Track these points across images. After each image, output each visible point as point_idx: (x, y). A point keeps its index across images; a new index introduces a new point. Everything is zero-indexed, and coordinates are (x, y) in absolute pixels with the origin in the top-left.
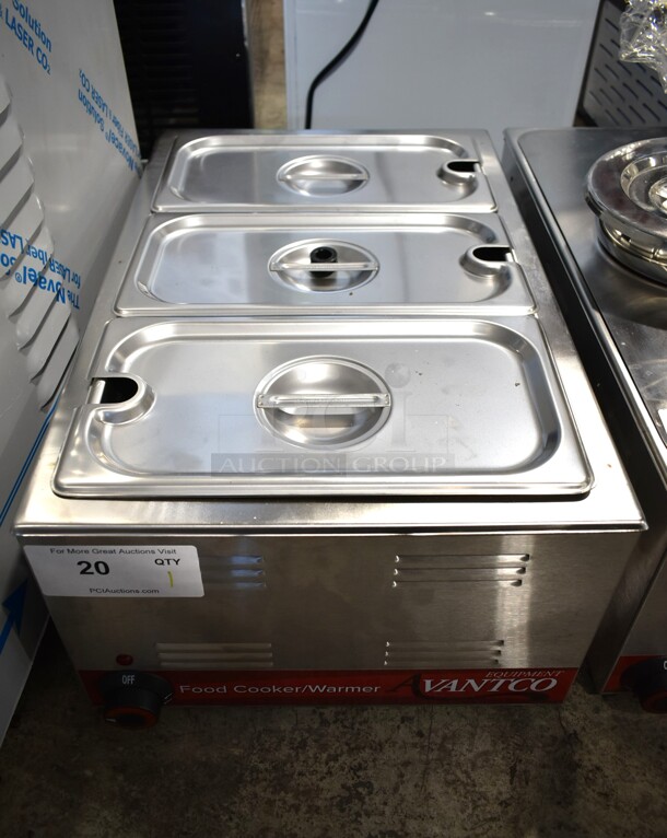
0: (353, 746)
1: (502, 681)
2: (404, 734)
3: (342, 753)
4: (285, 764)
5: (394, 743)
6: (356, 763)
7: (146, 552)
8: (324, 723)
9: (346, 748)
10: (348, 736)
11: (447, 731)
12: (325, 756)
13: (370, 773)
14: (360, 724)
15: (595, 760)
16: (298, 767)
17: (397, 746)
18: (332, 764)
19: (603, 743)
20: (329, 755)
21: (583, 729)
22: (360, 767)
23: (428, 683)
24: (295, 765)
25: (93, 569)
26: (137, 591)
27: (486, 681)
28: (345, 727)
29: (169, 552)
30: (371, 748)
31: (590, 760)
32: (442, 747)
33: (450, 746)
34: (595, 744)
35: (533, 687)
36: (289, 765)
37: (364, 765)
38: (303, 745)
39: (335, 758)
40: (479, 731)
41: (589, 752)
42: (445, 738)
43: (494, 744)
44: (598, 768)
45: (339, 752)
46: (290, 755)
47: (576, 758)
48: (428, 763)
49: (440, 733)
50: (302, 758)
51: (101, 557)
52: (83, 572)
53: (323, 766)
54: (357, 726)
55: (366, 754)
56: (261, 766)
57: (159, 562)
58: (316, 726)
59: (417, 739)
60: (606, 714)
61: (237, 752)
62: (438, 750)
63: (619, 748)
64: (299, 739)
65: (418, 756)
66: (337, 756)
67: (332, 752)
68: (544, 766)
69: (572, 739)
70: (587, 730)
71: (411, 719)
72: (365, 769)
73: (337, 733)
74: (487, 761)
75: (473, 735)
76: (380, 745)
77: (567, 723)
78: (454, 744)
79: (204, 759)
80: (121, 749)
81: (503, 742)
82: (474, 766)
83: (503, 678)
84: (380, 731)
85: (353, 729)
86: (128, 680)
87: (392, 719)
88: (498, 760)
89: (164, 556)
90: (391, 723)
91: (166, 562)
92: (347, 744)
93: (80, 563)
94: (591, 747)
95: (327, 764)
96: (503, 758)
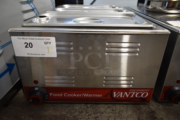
0: (95, 112)
1: (134, 93)
2: (108, 110)
3: (92, 114)
4: (77, 116)
5: (106, 112)
6: (96, 116)
7: (42, 39)
8: (87, 107)
9: (93, 113)
10: (94, 110)
11: (120, 110)
12: (87, 115)
13: (100, 119)
14: (97, 108)
15: (161, 116)
16: (80, 117)
17: (107, 113)
18: (89, 116)
19: (162, 113)
20: (89, 114)
21: (156, 110)
22: (97, 117)
23: (115, 93)
24: (79, 116)
25: (28, 46)
26: (40, 55)
27: (130, 93)
28: (93, 108)
29: (48, 39)
30: (100, 113)
31: (159, 117)
32: (119, 113)
33: (121, 113)
34: (160, 113)
35: (142, 96)
36: (78, 116)
37: (98, 117)
38: (82, 112)
39: (90, 115)
40: (128, 110)
41: (159, 115)
42: (119, 111)
43: (133, 113)
44: (162, 119)
45: (91, 114)
46: (78, 114)
47: (155, 116)
48: (115, 116)
49: (118, 110)
50: (81, 115)
51: (31, 41)
52: (26, 47)
53: (87, 117)
54: (96, 108)
55: (99, 114)
56: (70, 117)
57: (45, 43)
58: (85, 108)
59: (112, 111)
60: (161, 107)
61: (64, 113)
62: (118, 114)
63: (166, 114)
64: (81, 111)
65: (112, 115)
66: (91, 115)
67: (90, 114)
68: (147, 118)
69: (153, 112)
70: (157, 110)
71: (110, 107)
72: (98, 118)
73: (91, 110)
74: (131, 116)
75: (127, 111)
76: (102, 112)
77: (151, 109)
78: (122, 112)
79: (55, 115)
80: (33, 112)
81: (135, 112)
82: (128, 118)
83: (134, 92)
84: (102, 110)
85: (95, 109)
86: (37, 89)
87: (105, 107)
88: (134, 116)
89: (47, 41)
90: (105, 108)
91: (47, 43)
92: (93, 112)
93: (25, 43)
94: (159, 114)
95: (88, 116)
96: (136, 116)
